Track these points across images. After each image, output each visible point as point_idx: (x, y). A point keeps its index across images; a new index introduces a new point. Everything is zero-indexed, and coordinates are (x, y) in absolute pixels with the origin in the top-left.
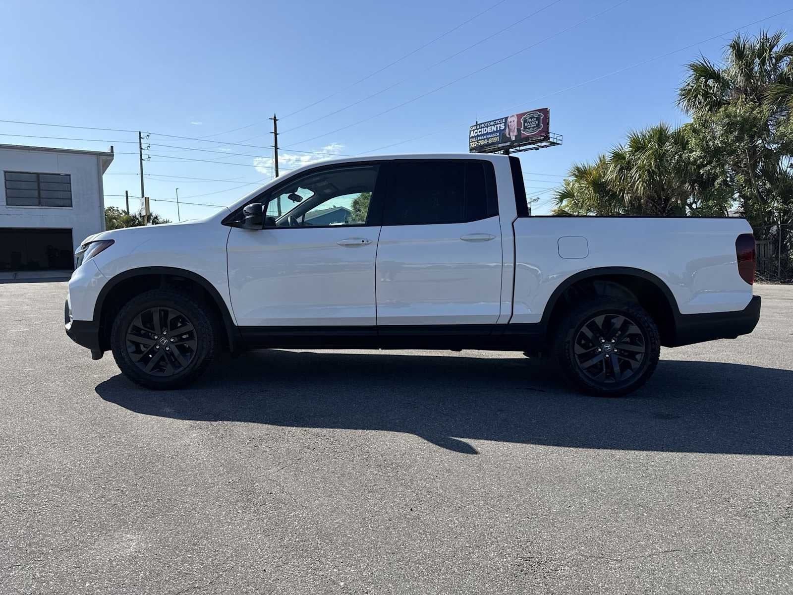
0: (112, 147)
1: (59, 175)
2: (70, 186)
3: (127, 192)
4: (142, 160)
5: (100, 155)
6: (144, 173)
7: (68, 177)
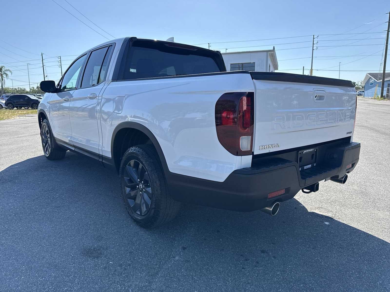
0: (274, 47)
1: (251, 63)
2: (255, 68)
3: (304, 67)
4: (313, 50)
5: (268, 52)
6: (313, 56)
7: (254, 63)
